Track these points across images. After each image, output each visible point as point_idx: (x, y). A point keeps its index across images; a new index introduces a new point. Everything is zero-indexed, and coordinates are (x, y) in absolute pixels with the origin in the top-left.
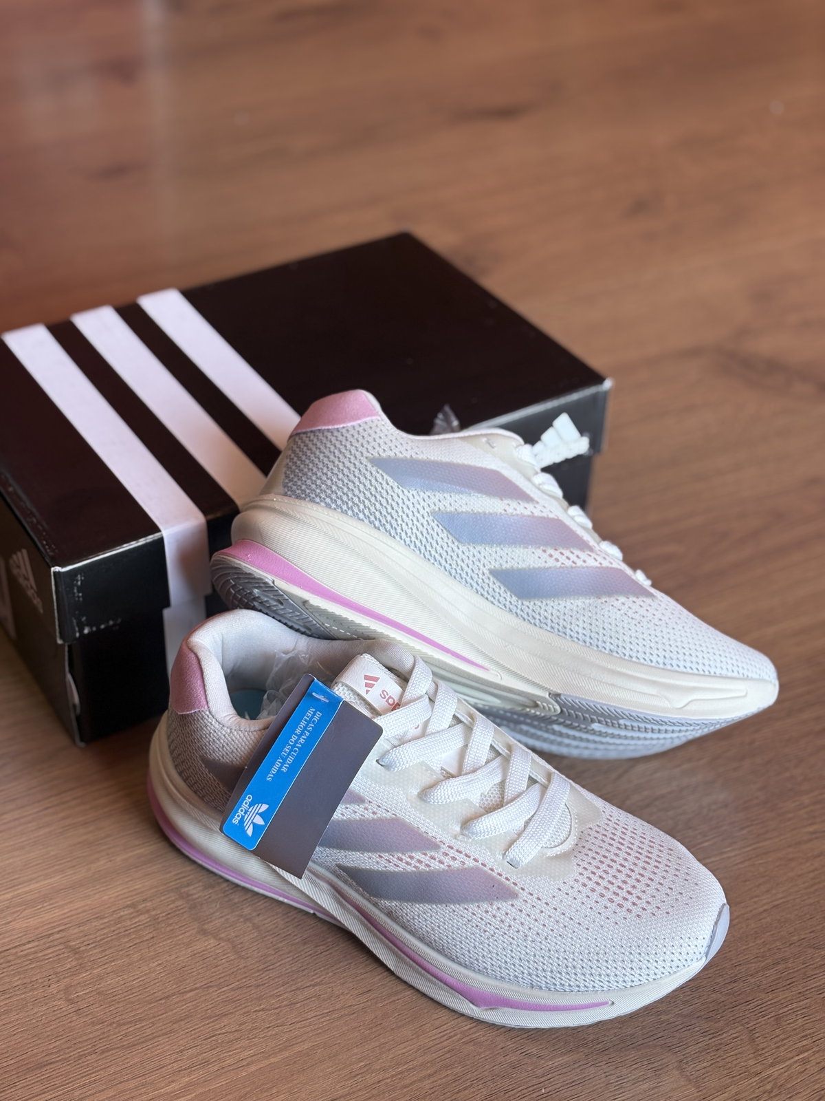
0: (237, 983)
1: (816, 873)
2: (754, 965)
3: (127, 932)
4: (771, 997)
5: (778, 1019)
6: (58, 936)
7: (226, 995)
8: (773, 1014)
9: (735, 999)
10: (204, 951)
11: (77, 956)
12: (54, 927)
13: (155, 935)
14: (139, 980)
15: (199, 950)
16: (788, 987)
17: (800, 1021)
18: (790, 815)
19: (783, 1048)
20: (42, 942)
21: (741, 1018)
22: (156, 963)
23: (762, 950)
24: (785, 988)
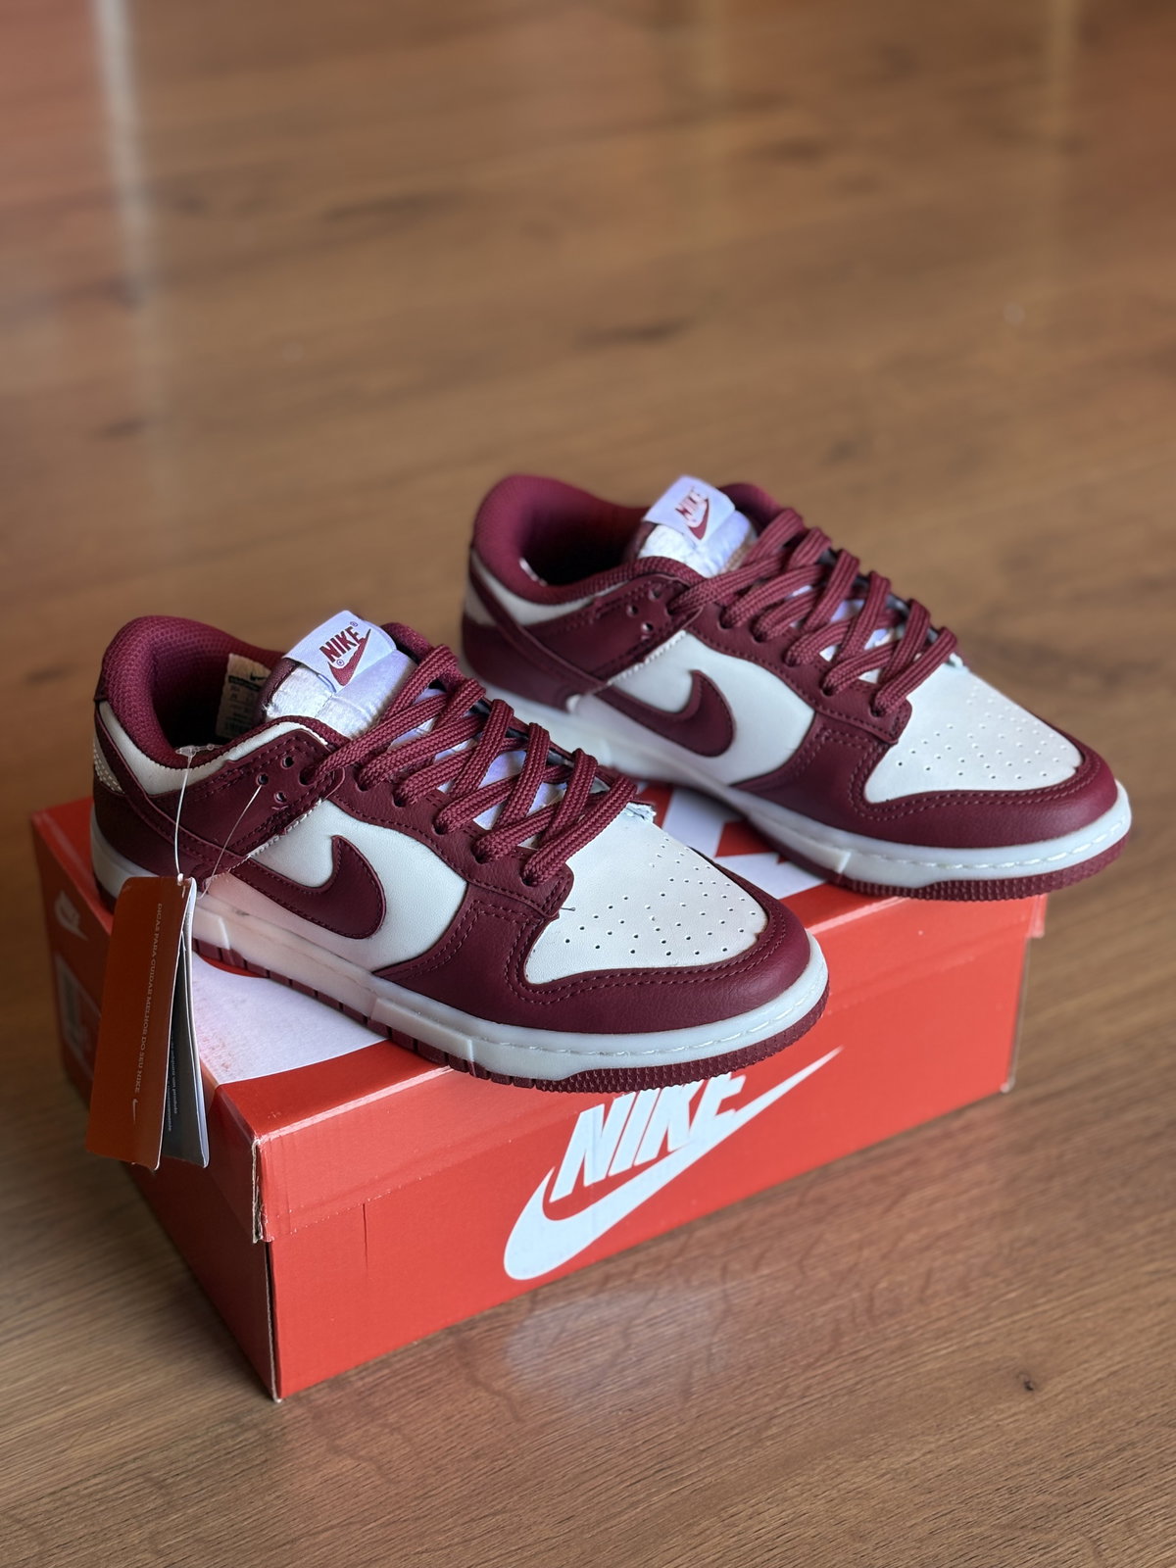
0: (388, 1517)
1: (1164, 1325)
2: (1091, 1453)
3: (230, 1456)
4: (1117, 1495)
5: (1130, 1524)
6: (132, 1466)
7: (374, 1534)
8: (1123, 1517)
9: (1070, 1500)
10: (338, 1475)
11: (163, 1491)
12: (126, 1454)
13: (269, 1457)
14: (250, 1520)
15: (331, 1475)
16: (1139, 1480)
17: (1160, 1525)
18: (1121, 1251)
20: (111, 1475)
21: (1080, 1526)
22: (274, 1496)
23: (1100, 1433)
24: (1135, 1482)
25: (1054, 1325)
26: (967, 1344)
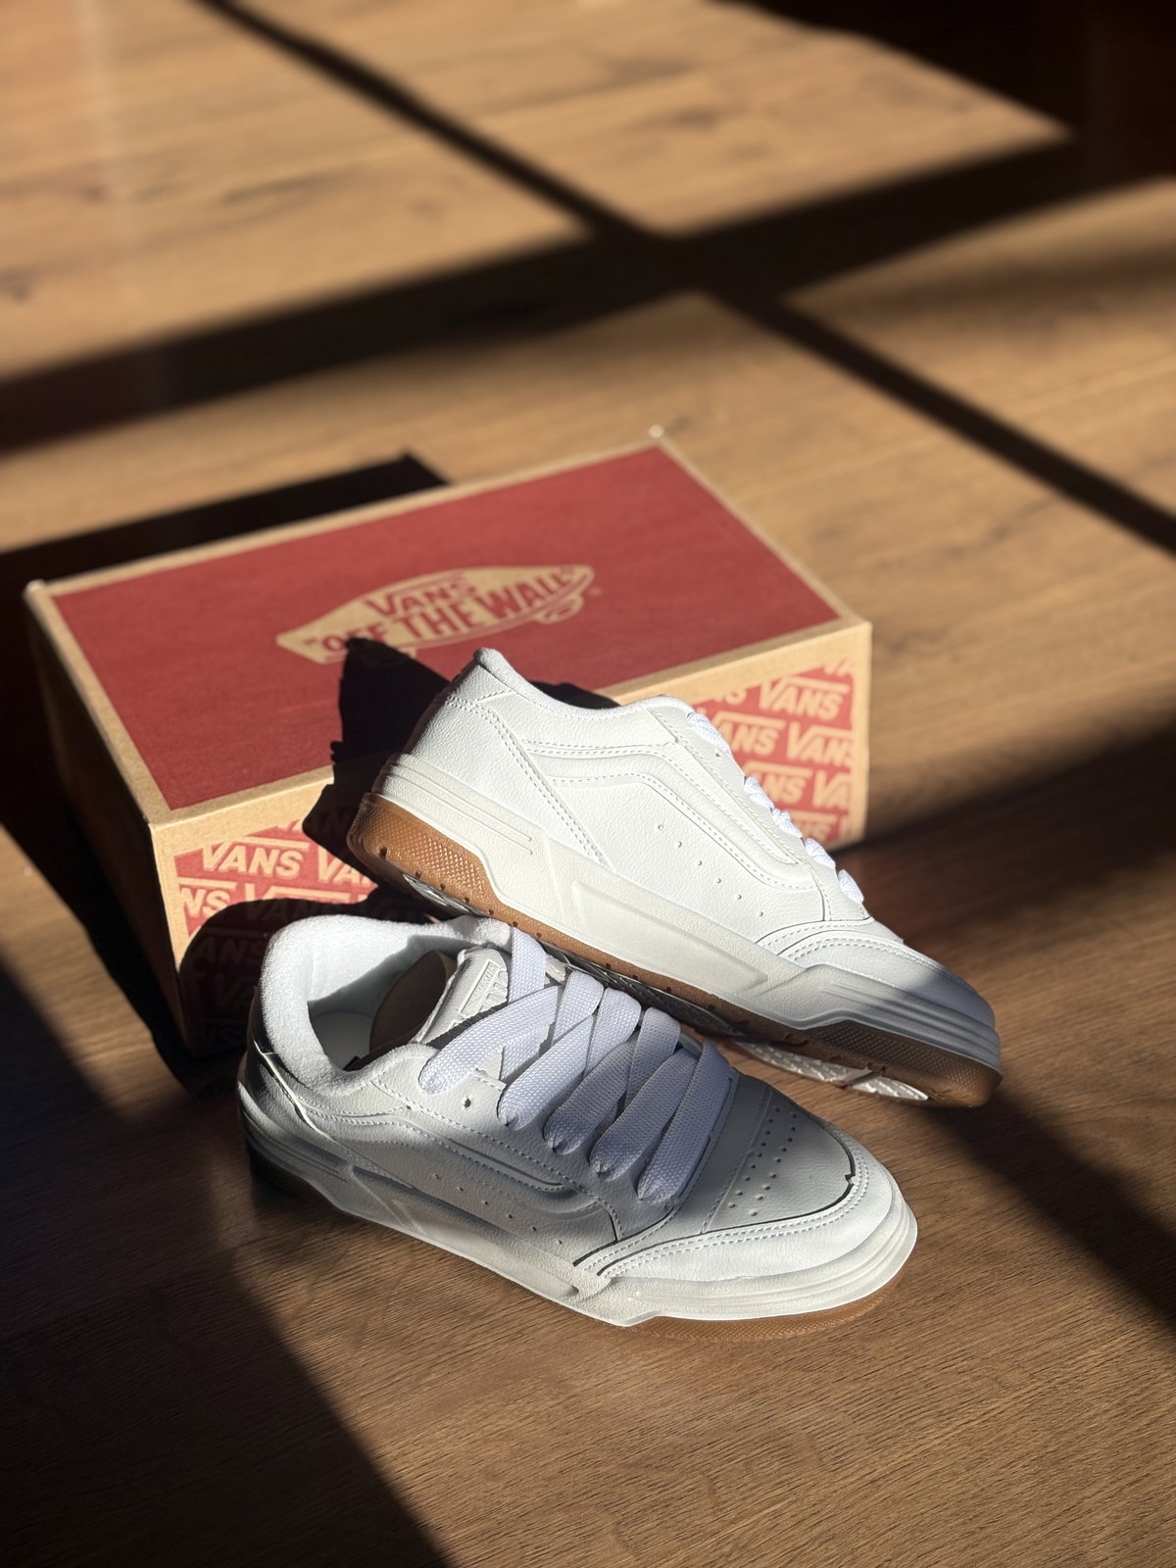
19: (751, 1499)
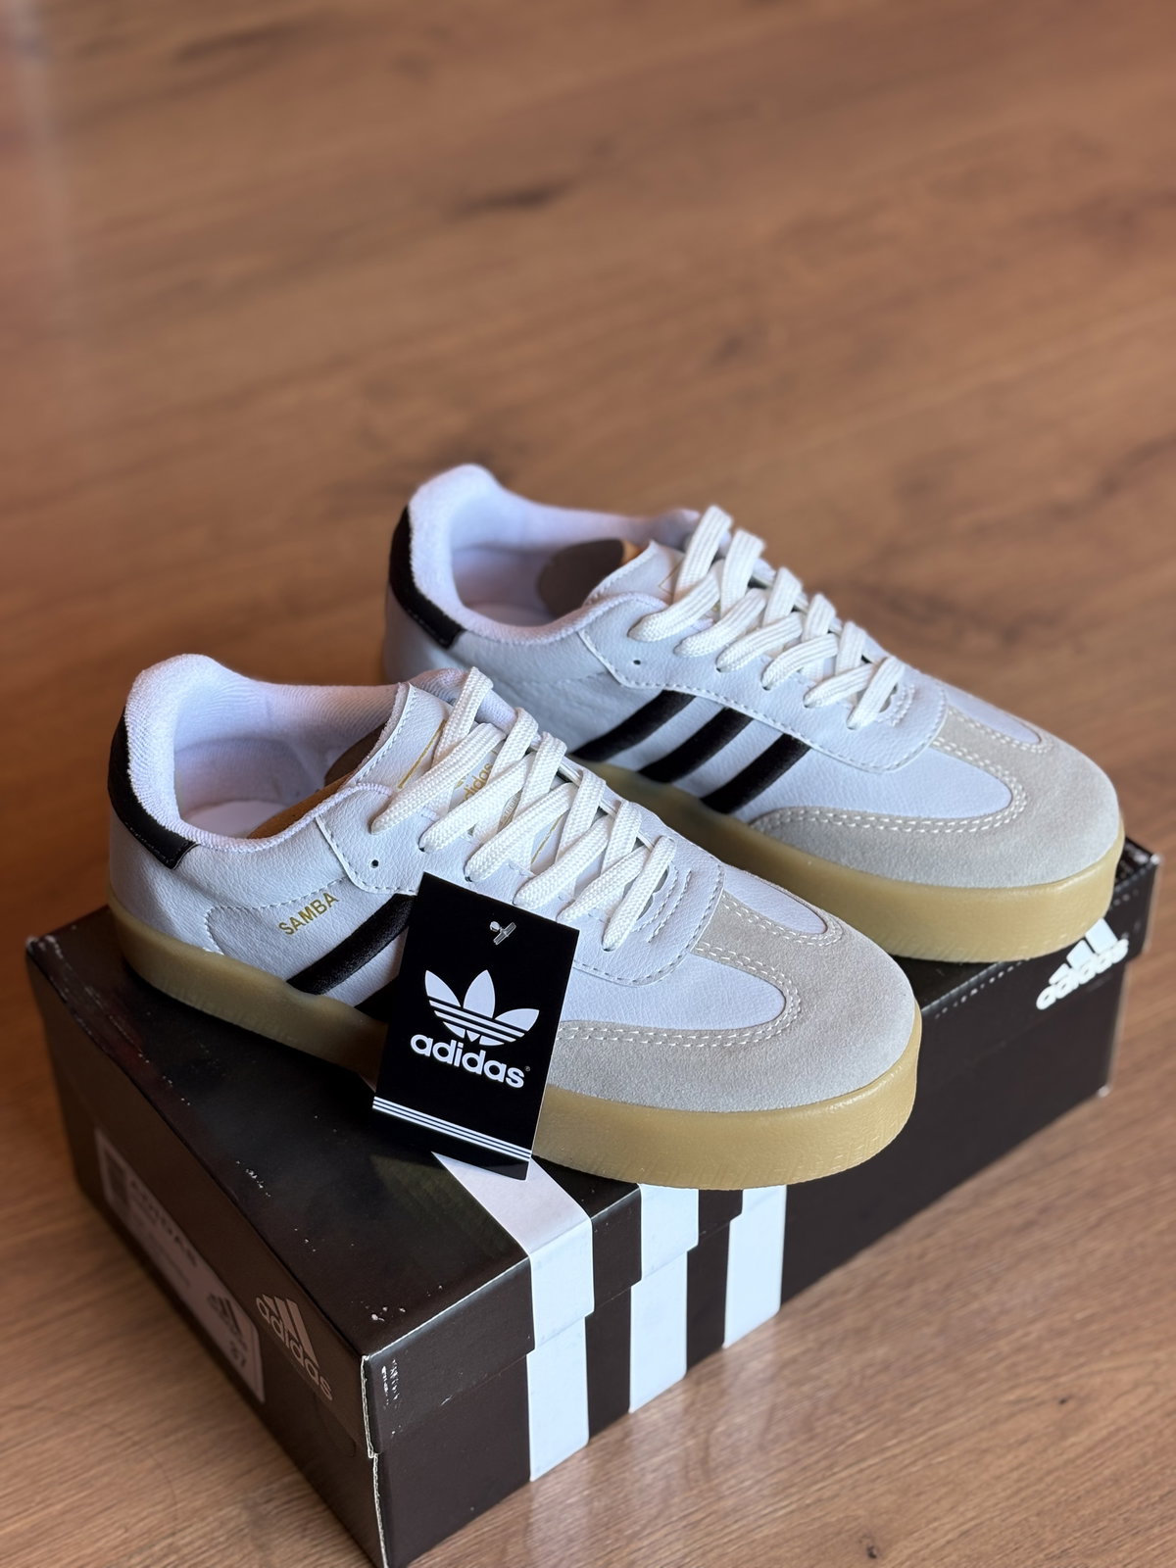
25: (904, 1473)
26: (808, 1502)
